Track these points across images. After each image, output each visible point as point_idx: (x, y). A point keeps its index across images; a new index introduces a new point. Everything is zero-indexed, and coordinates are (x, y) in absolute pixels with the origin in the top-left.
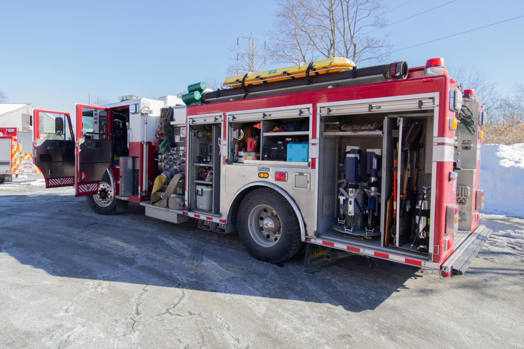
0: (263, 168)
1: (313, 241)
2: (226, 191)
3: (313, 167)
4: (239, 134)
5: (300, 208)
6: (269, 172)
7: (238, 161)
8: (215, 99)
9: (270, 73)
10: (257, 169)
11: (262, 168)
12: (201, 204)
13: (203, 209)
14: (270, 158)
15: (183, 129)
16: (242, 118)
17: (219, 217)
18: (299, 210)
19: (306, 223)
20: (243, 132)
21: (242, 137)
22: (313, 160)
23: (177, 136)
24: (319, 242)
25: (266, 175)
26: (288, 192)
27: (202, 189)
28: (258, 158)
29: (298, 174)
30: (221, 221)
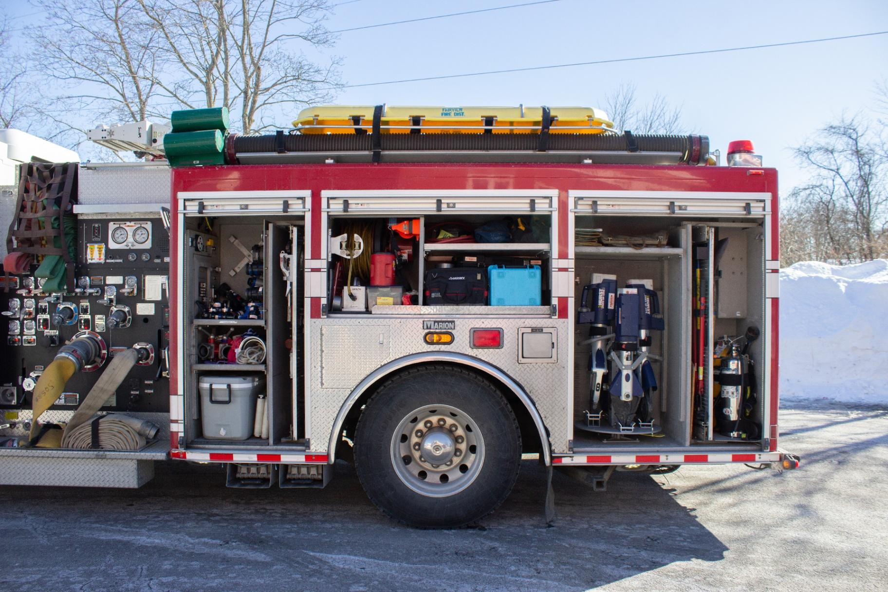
0: (438, 322)
1: (566, 461)
2: (322, 384)
3: (563, 314)
4: (350, 245)
5: (535, 400)
6: (453, 332)
7: (344, 310)
8: (275, 154)
9: (446, 114)
10: (421, 326)
11: (435, 322)
12: (219, 426)
13: (229, 436)
14: (447, 300)
15: (120, 228)
16: (372, 206)
17: (304, 451)
18: (534, 404)
19: (550, 429)
20: (361, 240)
21: (357, 253)
22: (563, 301)
23: (96, 246)
24: (581, 460)
25: (446, 338)
26: (505, 370)
27: (229, 386)
28: (414, 301)
29: (529, 330)
30: (308, 458)
